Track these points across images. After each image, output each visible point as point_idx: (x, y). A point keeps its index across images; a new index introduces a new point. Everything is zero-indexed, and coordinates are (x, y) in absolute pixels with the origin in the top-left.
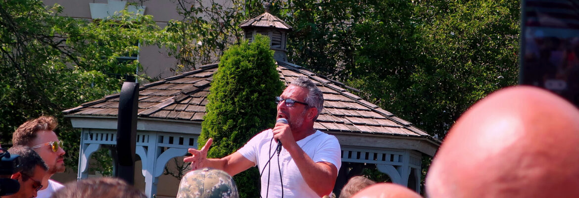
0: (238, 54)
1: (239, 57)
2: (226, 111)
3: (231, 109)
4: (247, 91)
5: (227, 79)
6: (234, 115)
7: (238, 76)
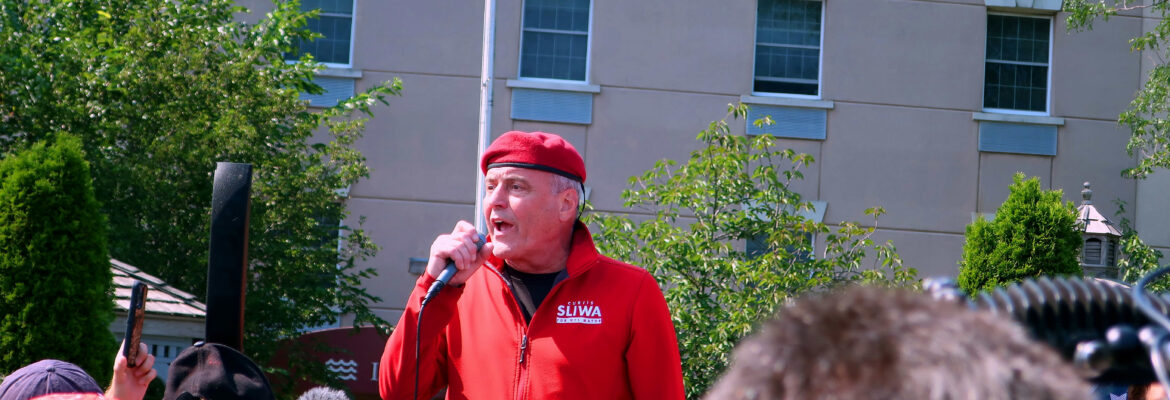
0: (27, 166)
1: (31, 172)
2: (10, 268)
3: (21, 263)
4: (47, 233)
5: (11, 211)
6: (26, 275)
7: (30, 204)
